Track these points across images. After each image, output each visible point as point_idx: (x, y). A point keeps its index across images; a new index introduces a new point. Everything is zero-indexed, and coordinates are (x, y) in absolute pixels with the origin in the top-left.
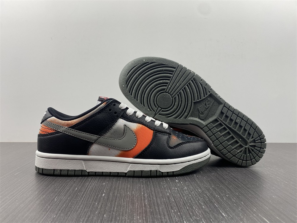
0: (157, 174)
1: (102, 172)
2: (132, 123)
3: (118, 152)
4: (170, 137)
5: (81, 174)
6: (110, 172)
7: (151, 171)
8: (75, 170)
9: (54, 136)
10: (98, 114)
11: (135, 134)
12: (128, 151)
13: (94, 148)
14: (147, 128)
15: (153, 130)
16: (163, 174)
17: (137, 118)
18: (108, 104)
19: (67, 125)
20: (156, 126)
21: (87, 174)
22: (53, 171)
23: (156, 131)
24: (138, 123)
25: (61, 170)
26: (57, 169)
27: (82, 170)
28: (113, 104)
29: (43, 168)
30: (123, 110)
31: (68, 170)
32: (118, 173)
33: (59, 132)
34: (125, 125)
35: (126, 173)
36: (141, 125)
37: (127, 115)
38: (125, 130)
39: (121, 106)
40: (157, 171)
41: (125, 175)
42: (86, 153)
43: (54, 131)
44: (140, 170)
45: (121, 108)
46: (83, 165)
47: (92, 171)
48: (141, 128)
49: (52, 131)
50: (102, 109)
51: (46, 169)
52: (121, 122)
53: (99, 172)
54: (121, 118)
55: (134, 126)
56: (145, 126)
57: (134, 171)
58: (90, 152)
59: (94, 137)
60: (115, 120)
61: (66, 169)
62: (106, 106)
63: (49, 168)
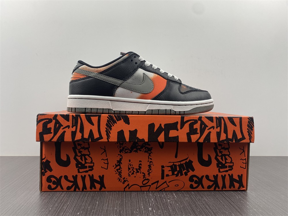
0: (171, 112)
1: (126, 111)
2: (149, 72)
3: (139, 95)
4: (180, 86)
5: (108, 112)
6: (132, 111)
7: (166, 110)
8: (103, 109)
9: (86, 80)
10: (122, 63)
11: (152, 80)
12: (147, 94)
13: (119, 90)
14: (162, 78)
15: (167, 79)
16: (176, 113)
17: (153, 69)
18: (130, 56)
19: (97, 71)
20: (168, 77)
21: (113, 112)
22: (84, 109)
23: (169, 80)
24: (155, 73)
25: (91, 109)
26: (88, 107)
27: (109, 109)
28: (134, 56)
29: (75, 107)
30: (141, 61)
31: (97, 109)
32: (139, 112)
33: (90, 77)
34: (144, 74)
35: (145, 112)
36: (157, 75)
37: (145, 66)
38: (144, 77)
39: (140, 58)
40: (171, 110)
41: (144, 113)
42: (112, 95)
43: (85, 77)
44: (157, 109)
45: (140, 60)
46: (110, 105)
47: (117, 110)
48: (157, 77)
49: (83, 77)
50: (125, 59)
51: (78, 108)
52: (140, 71)
53: (123, 111)
54: (141, 68)
55: (151, 75)
56: (160, 76)
57: (152, 110)
58: (116, 94)
59: (119, 82)
60: (136, 70)
61: (96, 108)
62: (128, 57)
63: (81, 107)
